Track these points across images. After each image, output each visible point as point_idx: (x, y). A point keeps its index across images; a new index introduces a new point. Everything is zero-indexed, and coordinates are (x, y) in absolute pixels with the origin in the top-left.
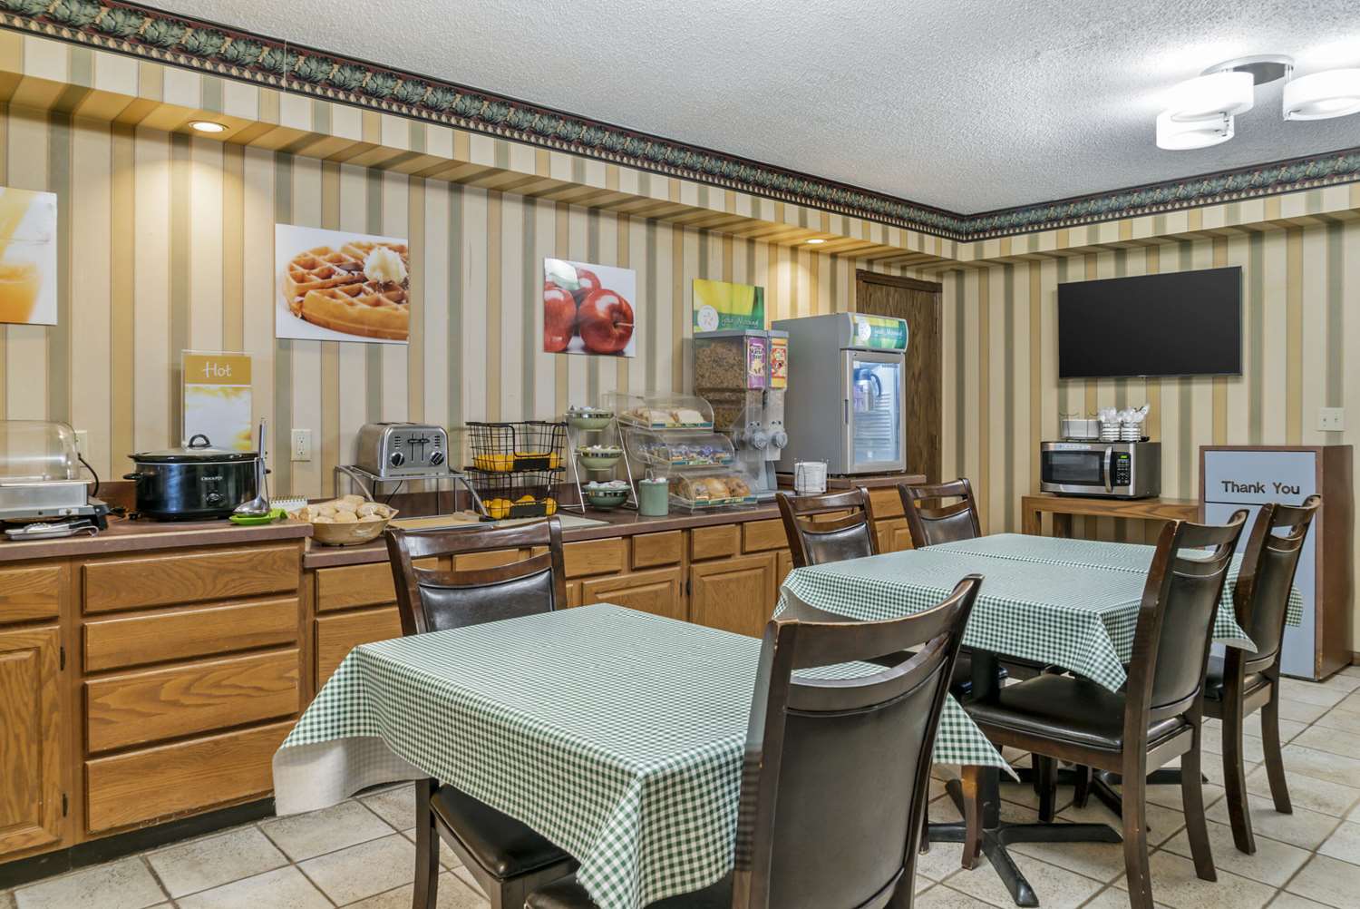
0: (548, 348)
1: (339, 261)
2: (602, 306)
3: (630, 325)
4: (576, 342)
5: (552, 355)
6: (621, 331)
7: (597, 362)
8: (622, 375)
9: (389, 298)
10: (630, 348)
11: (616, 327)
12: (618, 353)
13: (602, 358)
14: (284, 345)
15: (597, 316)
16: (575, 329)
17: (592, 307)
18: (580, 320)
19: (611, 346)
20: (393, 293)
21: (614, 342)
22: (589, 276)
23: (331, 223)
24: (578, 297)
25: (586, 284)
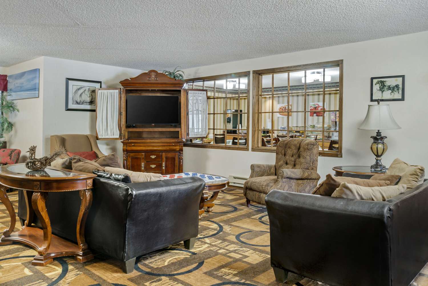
0: (310, 116)
1: (284, 108)
4: (315, 115)
5: (311, 117)
7: (319, 118)
11: (322, 112)
12: (322, 116)
13: (320, 117)
14: (278, 117)
15: (318, 110)
16: (315, 113)
18: (316, 111)
21: (322, 114)
22: (317, 104)
23: (283, 103)
24: (315, 108)
25: (317, 106)
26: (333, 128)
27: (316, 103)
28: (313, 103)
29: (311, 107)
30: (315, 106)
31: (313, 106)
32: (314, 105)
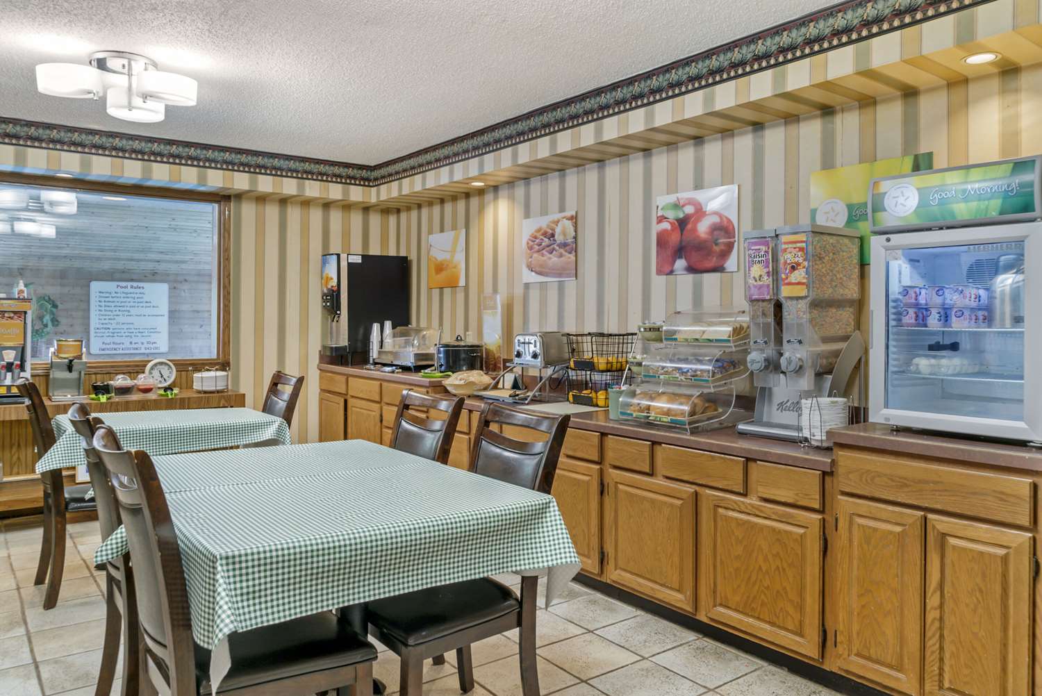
0: (659, 272)
1: (545, 234)
2: (703, 228)
3: (732, 240)
4: (680, 264)
5: (664, 277)
6: (723, 248)
7: (701, 280)
8: (726, 290)
9: (566, 251)
10: (731, 263)
11: (716, 244)
12: (719, 269)
13: (706, 276)
14: (527, 286)
15: (698, 237)
16: (680, 251)
17: (695, 230)
18: (683, 244)
19: (713, 262)
20: (567, 248)
21: (715, 259)
22: (691, 202)
23: (544, 212)
24: (682, 223)
25: (689, 210)
26: (762, 350)
27: (684, 195)
28: (672, 198)
29: (661, 219)
30: (681, 215)
31: (671, 215)
32: (677, 206)
